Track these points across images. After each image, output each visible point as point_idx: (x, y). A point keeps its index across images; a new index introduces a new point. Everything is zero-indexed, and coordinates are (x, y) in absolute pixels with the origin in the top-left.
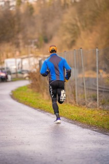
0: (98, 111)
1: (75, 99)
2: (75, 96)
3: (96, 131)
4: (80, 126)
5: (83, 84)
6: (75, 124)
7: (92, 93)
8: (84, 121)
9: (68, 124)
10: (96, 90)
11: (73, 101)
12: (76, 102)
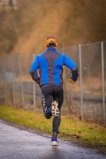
0: (34, 113)
1: (13, 102)
2: (12, 99)
3: (32, 132)
4: (18, 128)
5: (20, 88)
6: (13, 126)
7: (29, 96)
8: (21, 123)
9: (6, 126)
10: (33, 94)
11: (10, 104)
12: (13, 104)
